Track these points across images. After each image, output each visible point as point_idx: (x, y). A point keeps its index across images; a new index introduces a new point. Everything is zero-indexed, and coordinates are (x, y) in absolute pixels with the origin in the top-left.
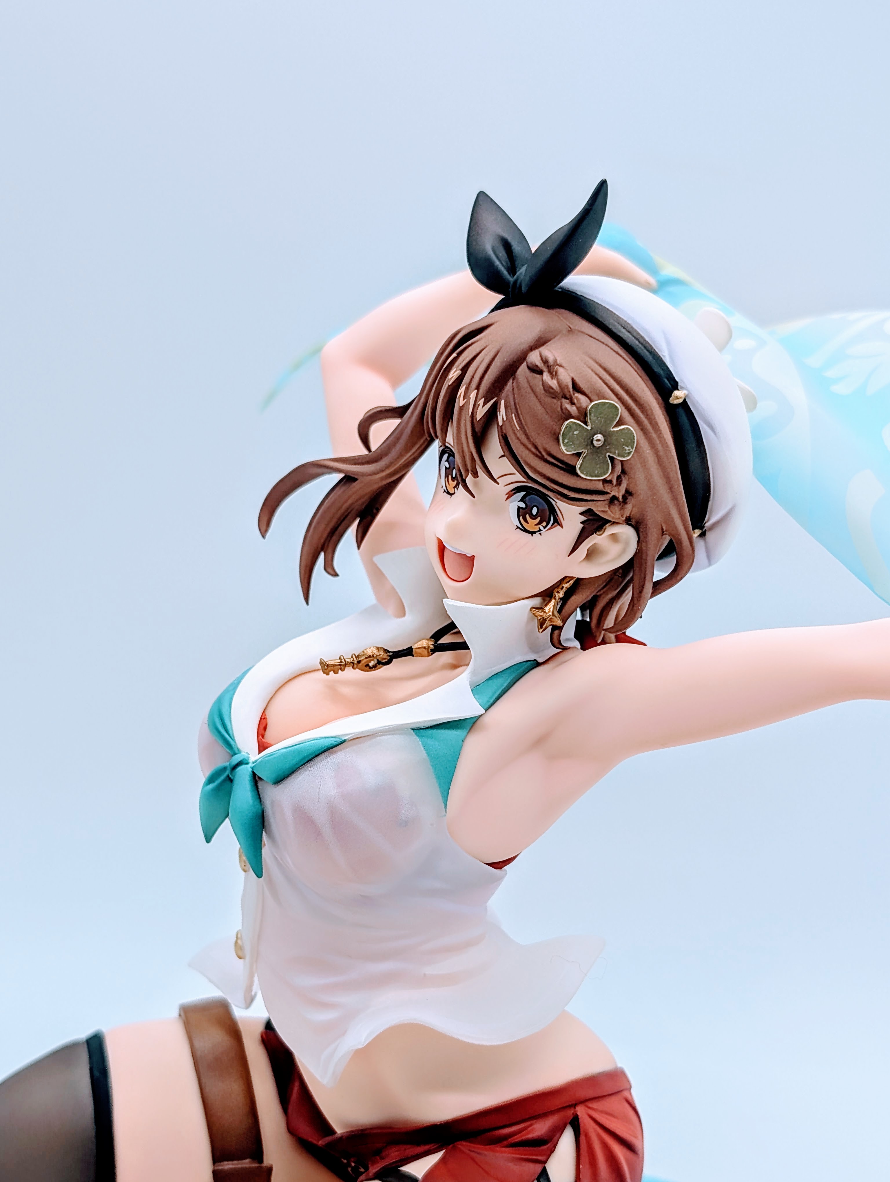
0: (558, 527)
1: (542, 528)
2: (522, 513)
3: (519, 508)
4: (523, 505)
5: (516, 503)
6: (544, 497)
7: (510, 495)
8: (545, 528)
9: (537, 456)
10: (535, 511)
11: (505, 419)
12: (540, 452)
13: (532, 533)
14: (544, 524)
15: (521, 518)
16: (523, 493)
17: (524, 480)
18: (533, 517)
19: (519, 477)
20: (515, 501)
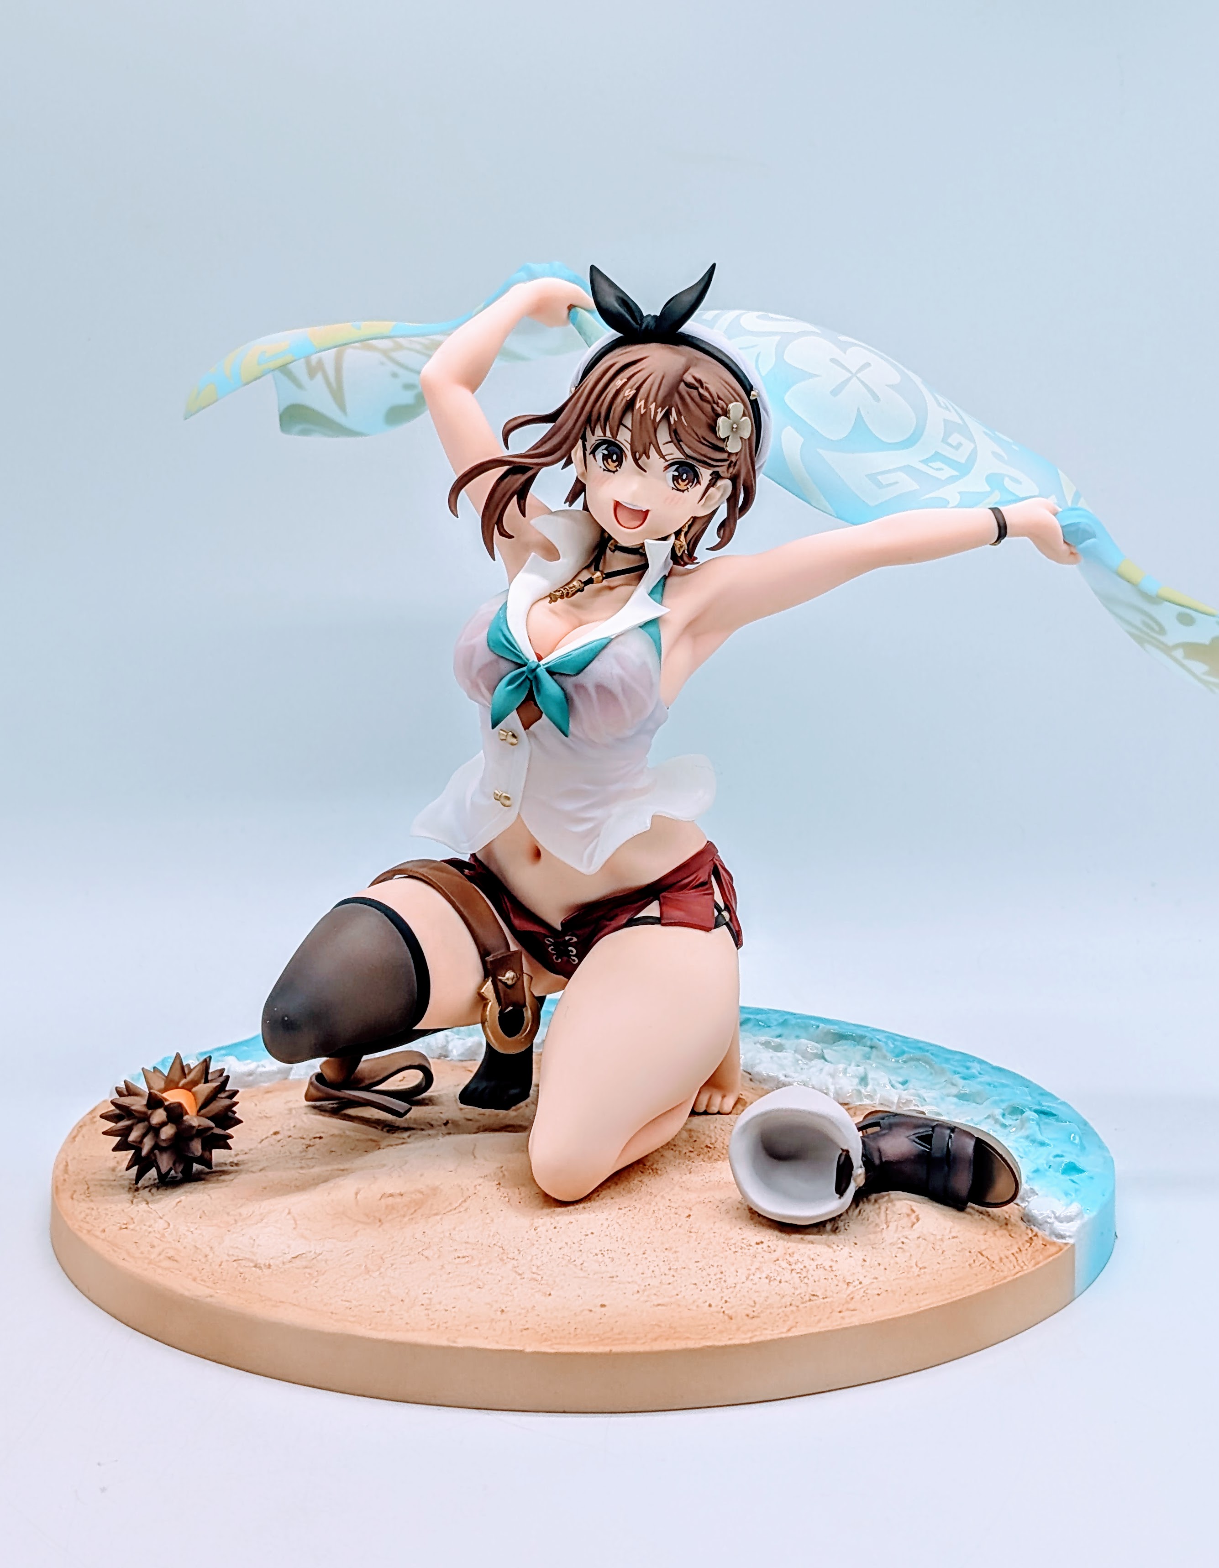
0: (699, 485)
1: (689, 487)
2: (675, 479)
3: (673, 476)
4: (676, 474)
5: (672, 472)
6: (692, 467)
7: (666, 468)
8: (691, 486)
9: (698, 441)
10: (684, 476)
11: (676, 419)
12: (700, 439)
13: (683, 491)
14: (691, 484)
15: (675, 482)
16: (676, 466)
17: (683, 457)
18: (683, 481)
19: (678, 455)
20: (669, 472)
